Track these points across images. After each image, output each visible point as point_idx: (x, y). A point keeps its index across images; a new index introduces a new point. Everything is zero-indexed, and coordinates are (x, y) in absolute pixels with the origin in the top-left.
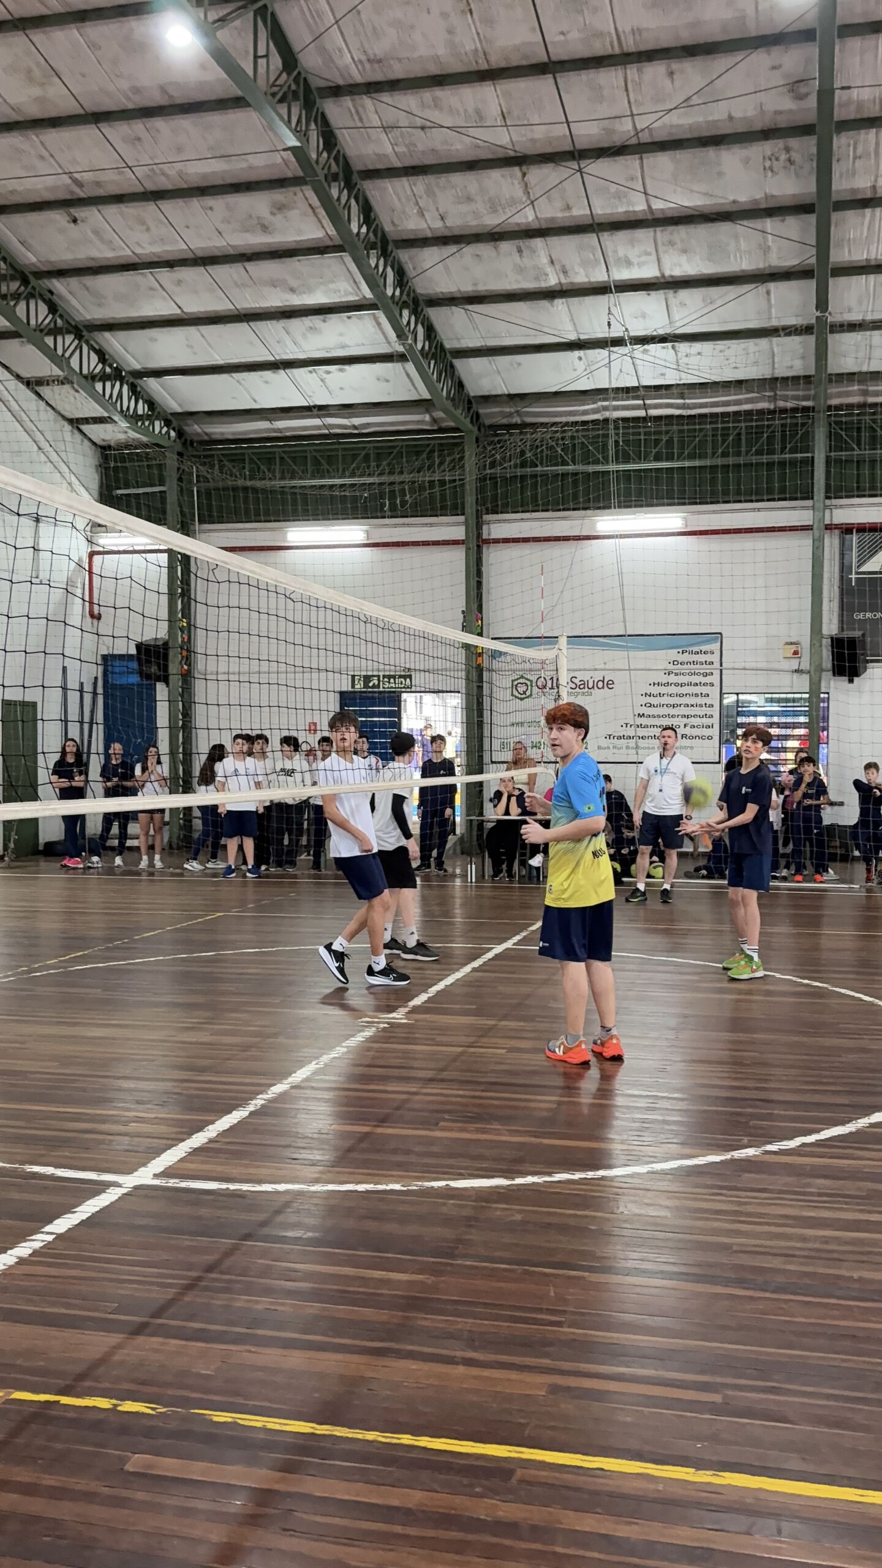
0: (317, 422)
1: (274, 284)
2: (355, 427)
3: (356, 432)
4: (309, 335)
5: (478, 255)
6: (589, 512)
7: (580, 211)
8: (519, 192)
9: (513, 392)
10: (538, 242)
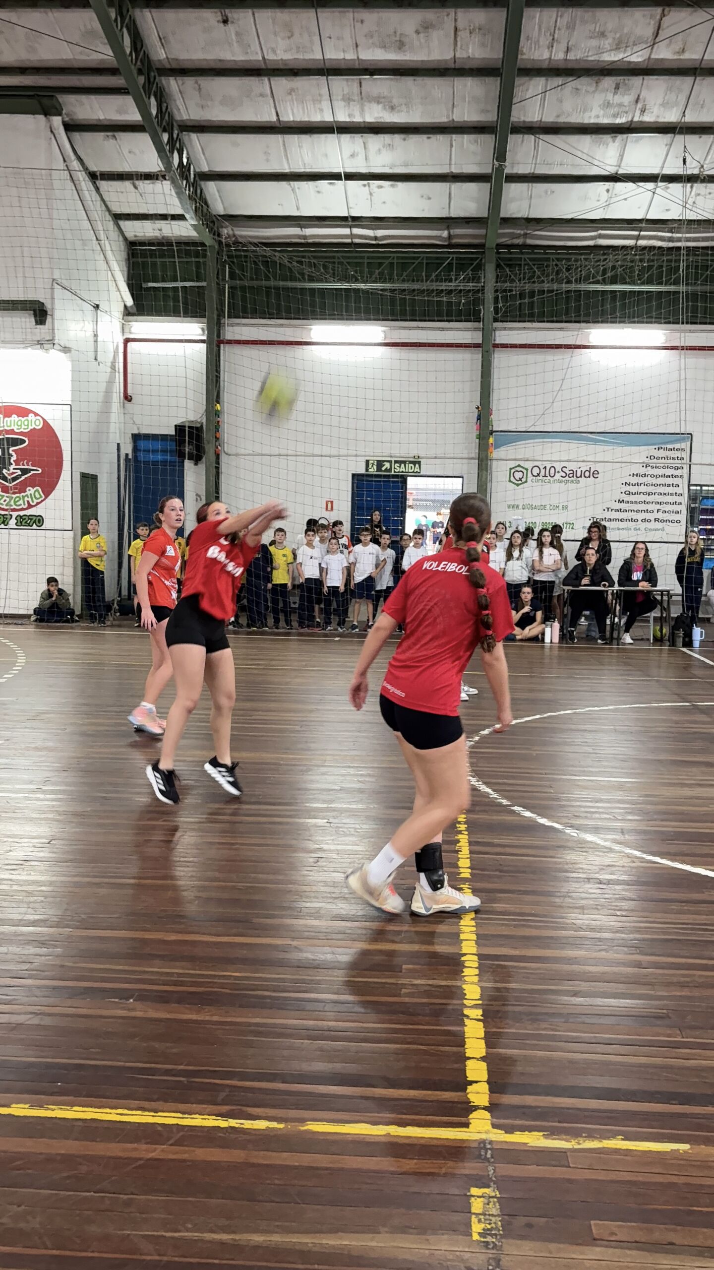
0: (346, 231)
1: (378, 100)
2: (376, 238)
3: (374, 242)
4: (384, 151)
5: (577, 89)
6: (583, 325)
7: (692, 55)
8: (649, 32)
9: (532, 216)
10: (637, 81)
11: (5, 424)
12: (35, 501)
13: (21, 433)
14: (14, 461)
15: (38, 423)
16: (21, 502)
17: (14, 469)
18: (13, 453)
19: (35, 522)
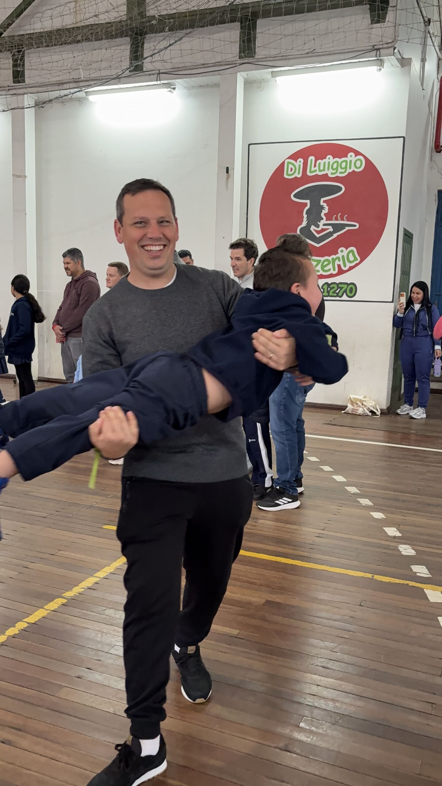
11: (317, 168)
12: (348, 265)
13: (337, 179)
14: (325, 214)
15: (358, 165)
16: (330, 266)
17: (324, 225)
18: (325, 205)
19: (345, 291)
